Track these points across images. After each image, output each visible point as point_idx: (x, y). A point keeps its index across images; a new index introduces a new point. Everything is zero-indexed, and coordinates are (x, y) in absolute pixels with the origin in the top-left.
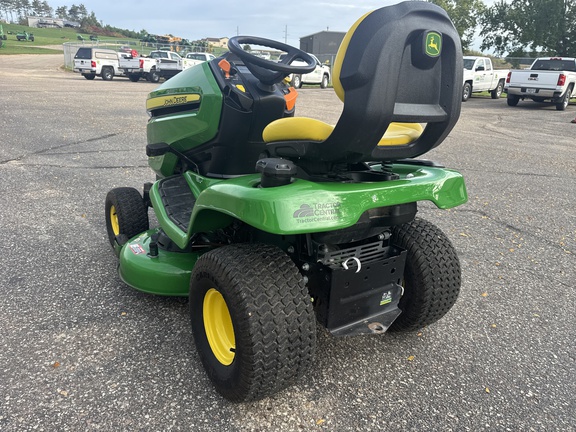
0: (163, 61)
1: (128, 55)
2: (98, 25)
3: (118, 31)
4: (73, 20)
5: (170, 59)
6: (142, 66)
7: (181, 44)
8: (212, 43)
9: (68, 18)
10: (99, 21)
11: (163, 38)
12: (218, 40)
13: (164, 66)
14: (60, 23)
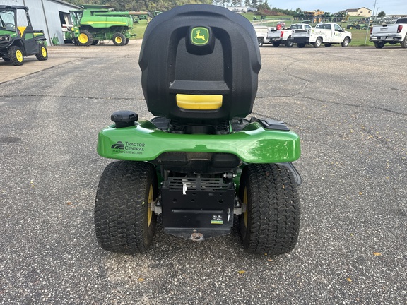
0: (297, 32)
1: (275, 29)
2: (269, 8)
3: (280, 11)
4: (253, 7)
5: (303, 29)
6: (282, 36)
7: (323, 16)
8: (350, 14)
9: (250, 6)
10: (269, 6)
11: (310, 13)
12: (356, 10)
13: (297, 35)
14: (246, 10)
